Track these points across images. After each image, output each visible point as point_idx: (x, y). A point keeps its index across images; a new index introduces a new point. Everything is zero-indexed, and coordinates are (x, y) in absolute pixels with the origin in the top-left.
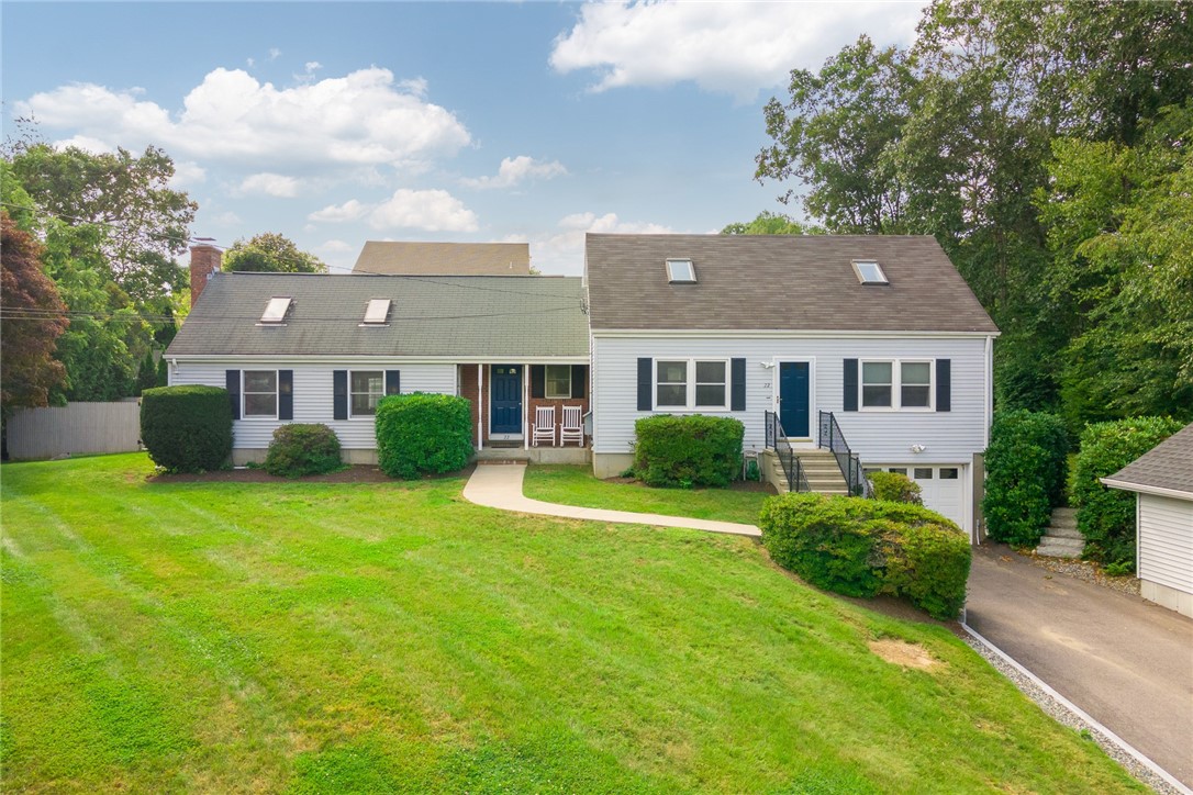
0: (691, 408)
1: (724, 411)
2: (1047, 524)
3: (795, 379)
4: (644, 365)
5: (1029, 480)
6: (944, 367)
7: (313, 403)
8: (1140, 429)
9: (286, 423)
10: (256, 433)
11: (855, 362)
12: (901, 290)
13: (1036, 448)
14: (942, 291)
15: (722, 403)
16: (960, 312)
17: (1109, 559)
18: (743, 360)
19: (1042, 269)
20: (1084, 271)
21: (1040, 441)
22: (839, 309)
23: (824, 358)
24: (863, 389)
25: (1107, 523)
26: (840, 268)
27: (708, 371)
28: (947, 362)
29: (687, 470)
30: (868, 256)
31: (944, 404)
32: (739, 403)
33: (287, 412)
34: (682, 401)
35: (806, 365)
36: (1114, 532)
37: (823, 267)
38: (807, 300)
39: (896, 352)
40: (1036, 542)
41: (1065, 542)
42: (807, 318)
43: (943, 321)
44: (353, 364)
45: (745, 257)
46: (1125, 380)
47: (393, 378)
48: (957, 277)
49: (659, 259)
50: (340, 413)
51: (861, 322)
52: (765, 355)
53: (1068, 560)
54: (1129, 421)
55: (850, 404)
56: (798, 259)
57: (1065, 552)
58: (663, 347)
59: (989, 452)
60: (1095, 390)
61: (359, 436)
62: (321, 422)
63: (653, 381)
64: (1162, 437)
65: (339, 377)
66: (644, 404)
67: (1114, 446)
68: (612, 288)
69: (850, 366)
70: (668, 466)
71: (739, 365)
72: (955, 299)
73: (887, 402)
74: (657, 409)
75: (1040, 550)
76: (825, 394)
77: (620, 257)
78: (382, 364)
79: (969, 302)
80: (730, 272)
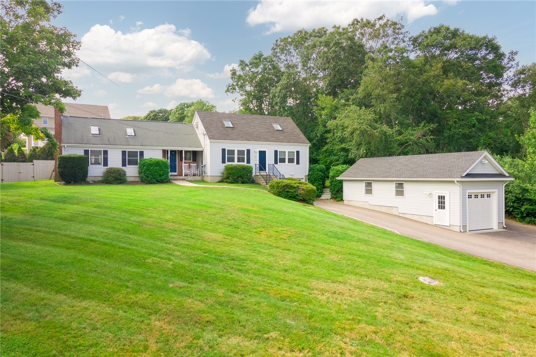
0: (236, 163)
1: (245, 163)
2: (322, 192)
3: (262, 155)
4: (224, 150)
5: (319, 181)
6: (298, 152)
7: (115, 160)
8: (342, 167)
9: (106, 168)
10: (96, 171)
11: (277, 151)
12: (286, 132)
13: (320, 173)
14: (296, 133)
15: (244, 162)
16: (301, 139)
17: (336, 198)
18: (249, 150)
19: (314, 128)
20: (326, 129)
21: (321, 171)
22: (272, 137)
23: (270, 149)
24: (279, 158)
25: (336, 189)
26: (269, 125)
27: (241, 152)
28: (299, 151)
29: (240, 179)
30: (276, 122)
31: (298, 163)
32: (248, 162)
33: (106, 164)
34: (233, 161)
35: (265, 151)
36: (337, 192)
37: (265, 125)
38: (264, 134)
39: (287, 149)
40: (320, 196)
41: (327, 195)
42: (265, 139)
43: (297, 141)
44: (128, 149)
45: (244, 121)
46: (336, 158)
47: (142, 153)
48: (298, 129)
49: (221, 120)
50: (124, 164)
51: (277, 140)
52: (255, 148)
53: (327, 199)
54: (339, 166)
55: (276, 162)
56: (258, 122)
57: (327, 198)
58: (229, 145)
59: (308, 175)
60: (328, 161)
61: (131, 171)
62: (119, 167)
63: (226, 155)
64: (347, 169)
65: (124, 153)
66: (224, 162)
67: (338, 171)
68: (211, 128)
69: (276, 152)
70: (235, 178)
71: (248, 151)
72: (299, 135)
73: (284, 162)
74: (227, 163)
75: (321, 198)
76: (270, 159)
77: (209, 119)
78: (137, 149)
79: (302, 136)
80: (241, 125)
